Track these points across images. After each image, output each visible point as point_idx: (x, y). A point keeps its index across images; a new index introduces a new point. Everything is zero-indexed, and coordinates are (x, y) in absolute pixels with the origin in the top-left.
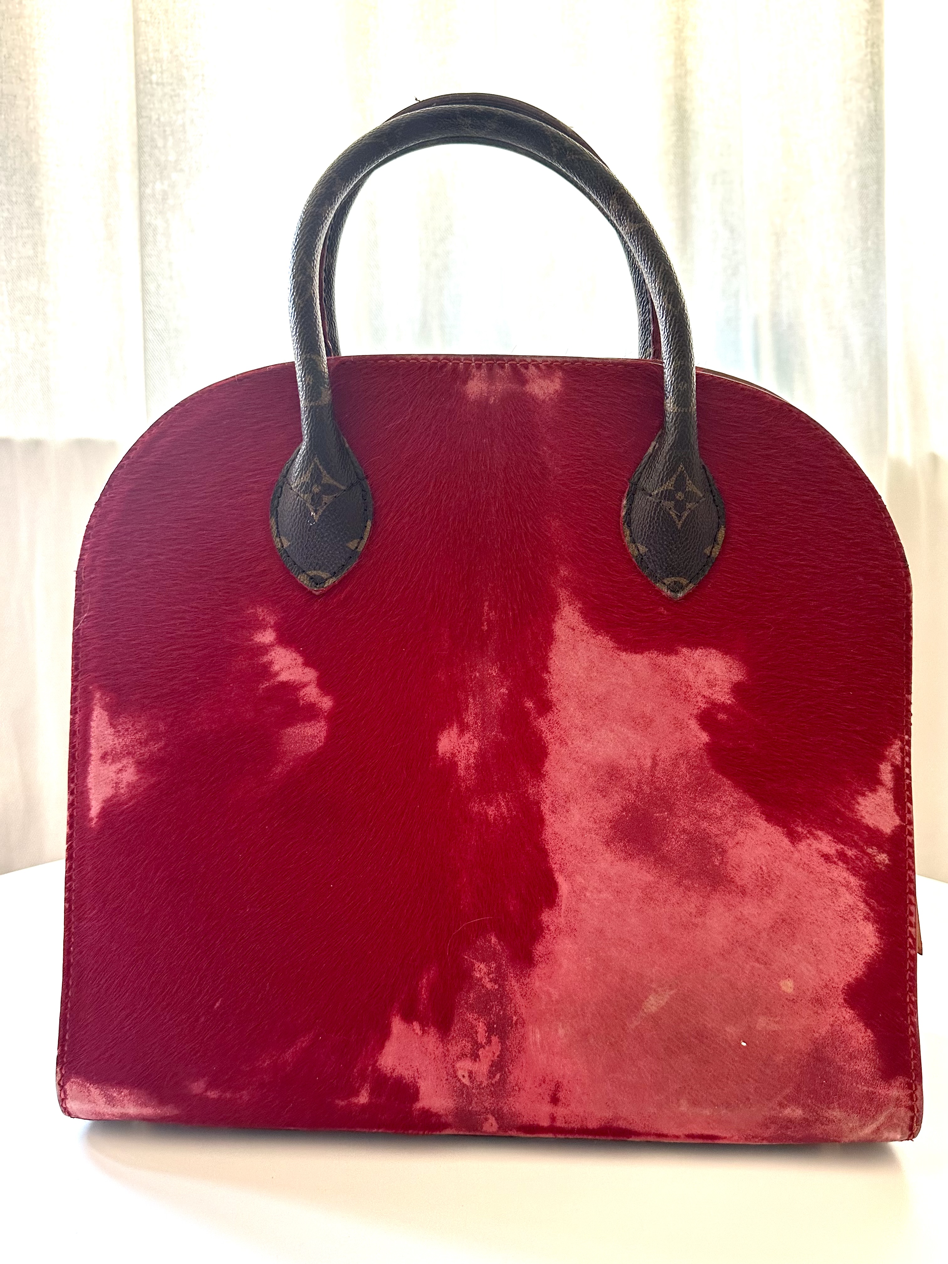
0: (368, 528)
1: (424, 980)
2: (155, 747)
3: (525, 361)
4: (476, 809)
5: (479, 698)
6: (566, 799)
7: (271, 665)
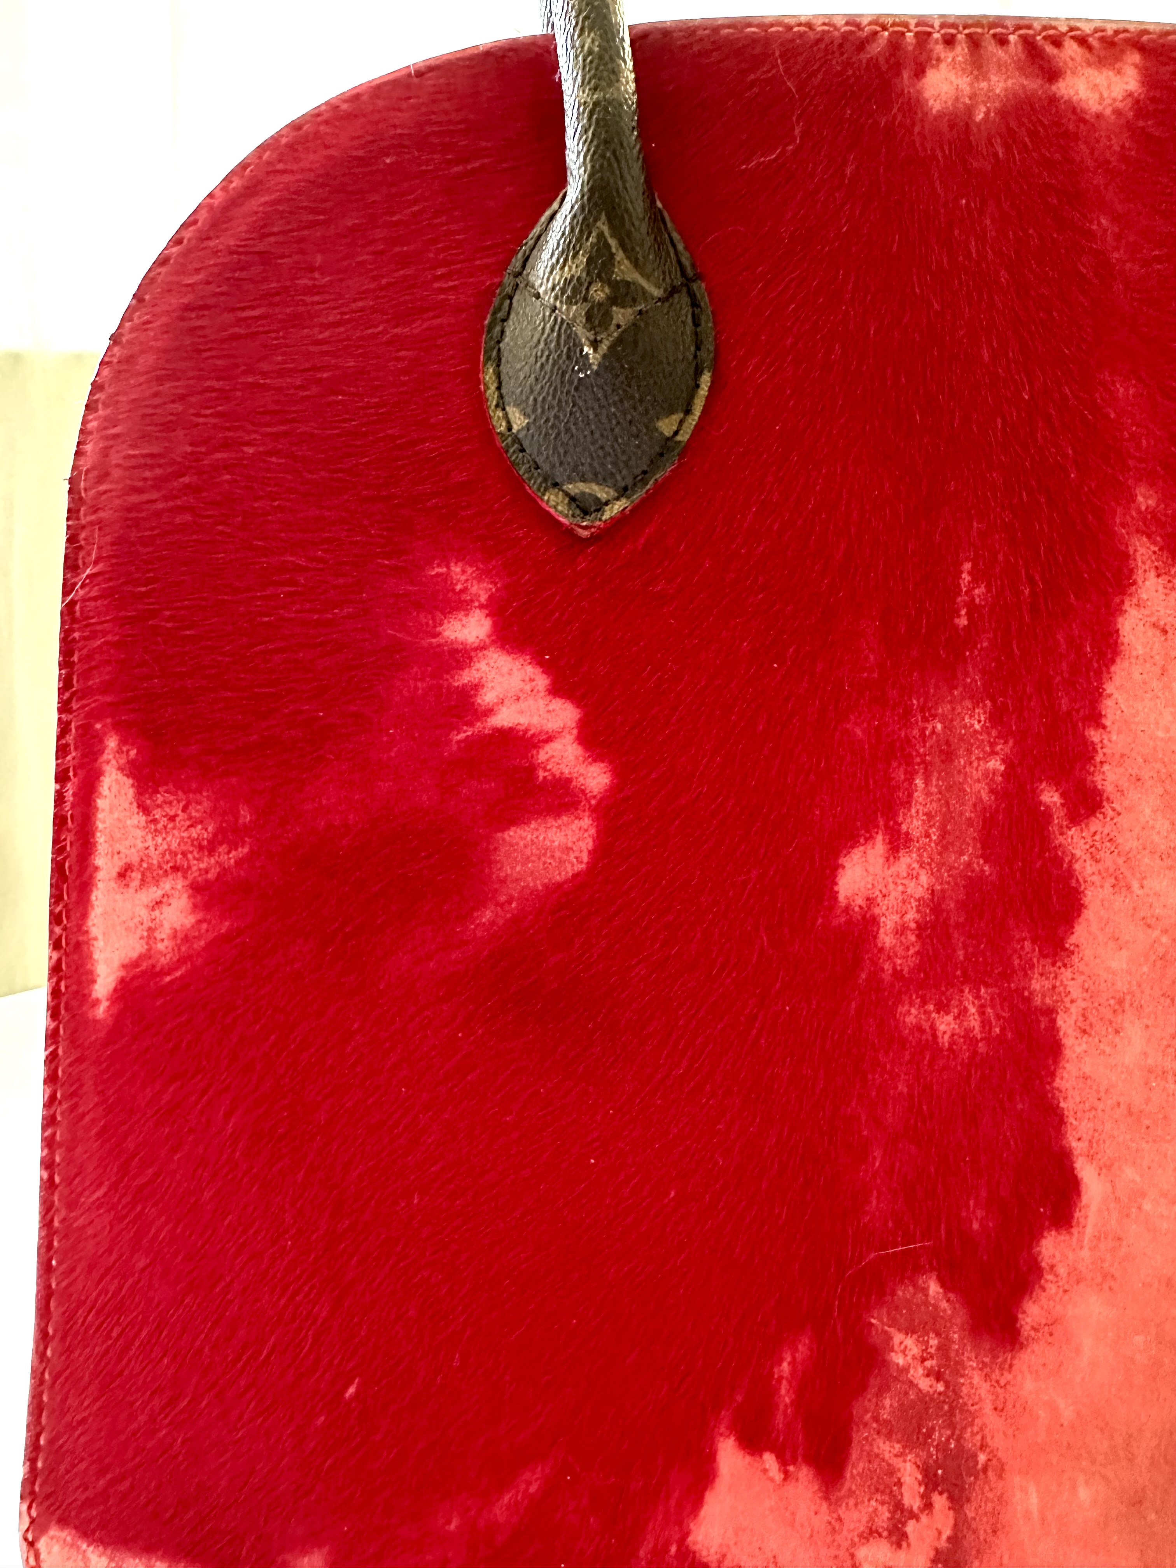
0: (704, 391)
1: (785, 1365)
2: (228, 857)
3: (1055, 28)
4: (910, 1020)
5: (938, 779)
6: (1117, 1007)
7: (477, 690)
